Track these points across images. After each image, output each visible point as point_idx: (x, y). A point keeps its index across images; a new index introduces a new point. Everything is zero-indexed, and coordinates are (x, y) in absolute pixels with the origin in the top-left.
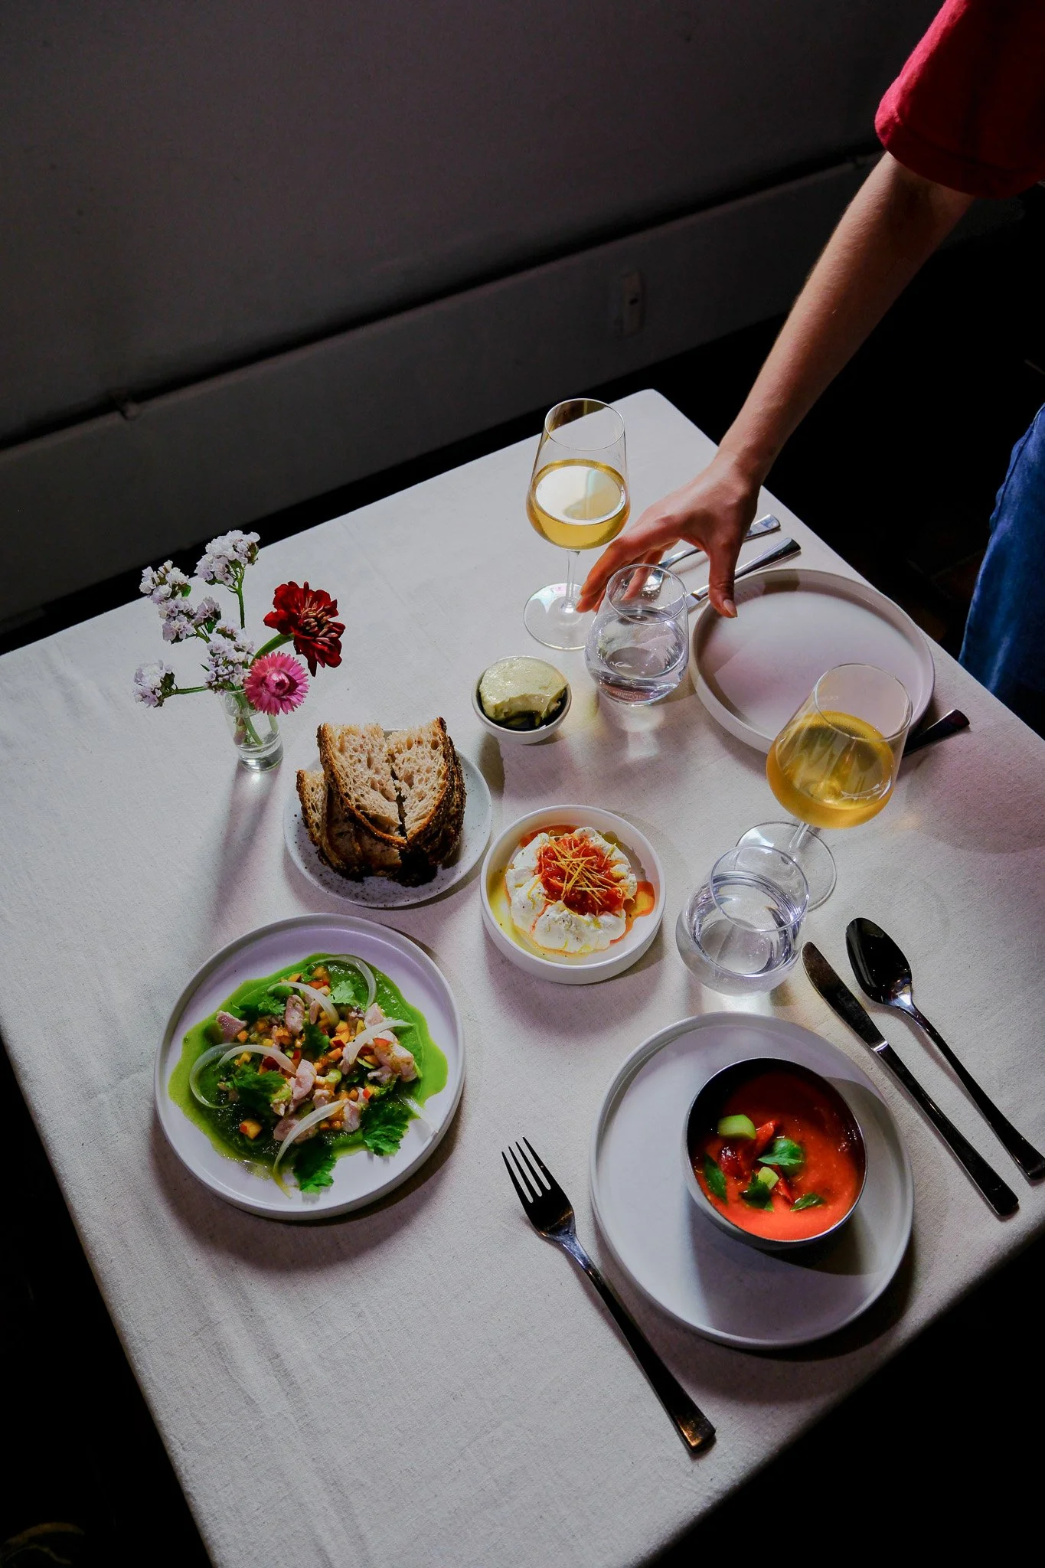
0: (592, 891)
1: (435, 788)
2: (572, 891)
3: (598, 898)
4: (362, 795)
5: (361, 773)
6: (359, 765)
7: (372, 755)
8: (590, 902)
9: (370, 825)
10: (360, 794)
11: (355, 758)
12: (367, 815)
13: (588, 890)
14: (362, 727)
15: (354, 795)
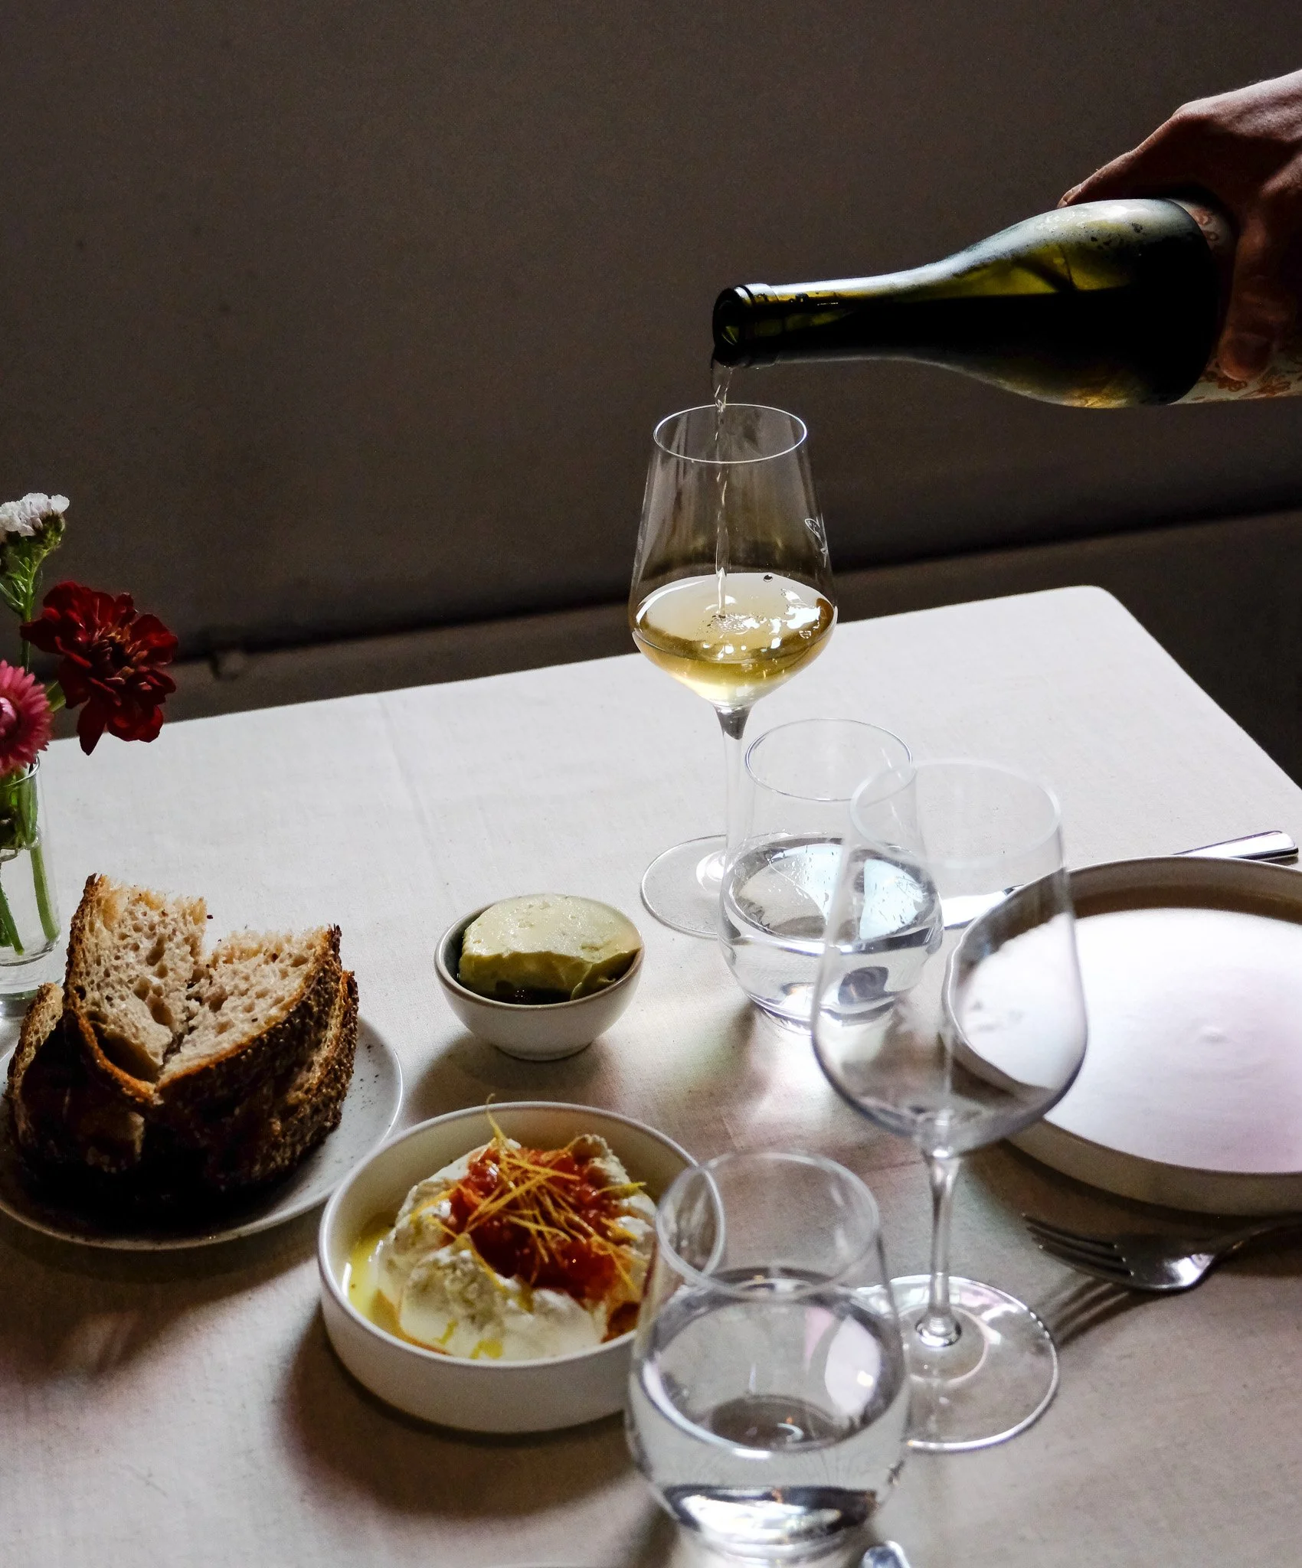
0: (540, 1234)
1: (255, 1020)
2: (498, 1216)
3: (548, 1249)
4: (109, 999)
5: (128, 965)
6: (132, 954)
7: (168, 945)
8: (527, 1251)
9: (96, 1047)
10: (105, 995)
11: (129, 940)
12: (99, 1032)
13: (532, 1227)
14: (171, 898)
15: (93, 995)
